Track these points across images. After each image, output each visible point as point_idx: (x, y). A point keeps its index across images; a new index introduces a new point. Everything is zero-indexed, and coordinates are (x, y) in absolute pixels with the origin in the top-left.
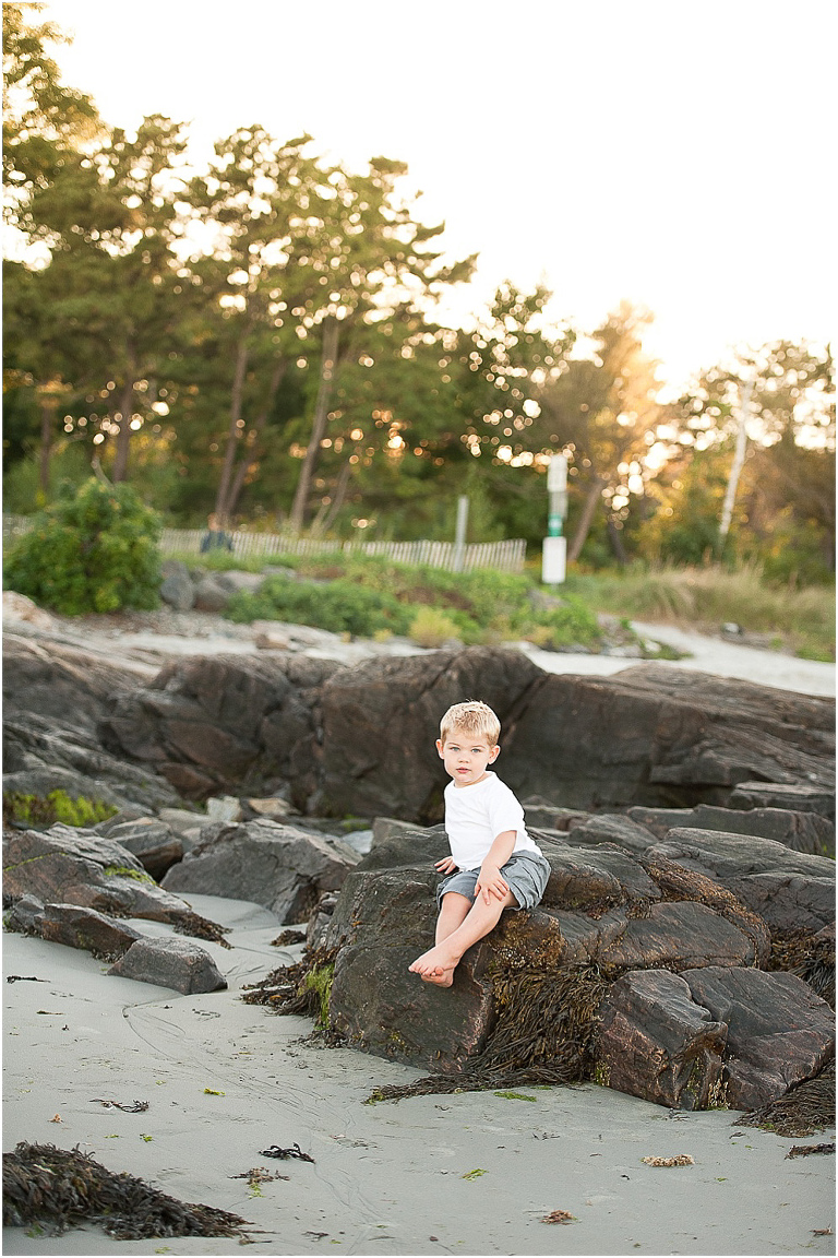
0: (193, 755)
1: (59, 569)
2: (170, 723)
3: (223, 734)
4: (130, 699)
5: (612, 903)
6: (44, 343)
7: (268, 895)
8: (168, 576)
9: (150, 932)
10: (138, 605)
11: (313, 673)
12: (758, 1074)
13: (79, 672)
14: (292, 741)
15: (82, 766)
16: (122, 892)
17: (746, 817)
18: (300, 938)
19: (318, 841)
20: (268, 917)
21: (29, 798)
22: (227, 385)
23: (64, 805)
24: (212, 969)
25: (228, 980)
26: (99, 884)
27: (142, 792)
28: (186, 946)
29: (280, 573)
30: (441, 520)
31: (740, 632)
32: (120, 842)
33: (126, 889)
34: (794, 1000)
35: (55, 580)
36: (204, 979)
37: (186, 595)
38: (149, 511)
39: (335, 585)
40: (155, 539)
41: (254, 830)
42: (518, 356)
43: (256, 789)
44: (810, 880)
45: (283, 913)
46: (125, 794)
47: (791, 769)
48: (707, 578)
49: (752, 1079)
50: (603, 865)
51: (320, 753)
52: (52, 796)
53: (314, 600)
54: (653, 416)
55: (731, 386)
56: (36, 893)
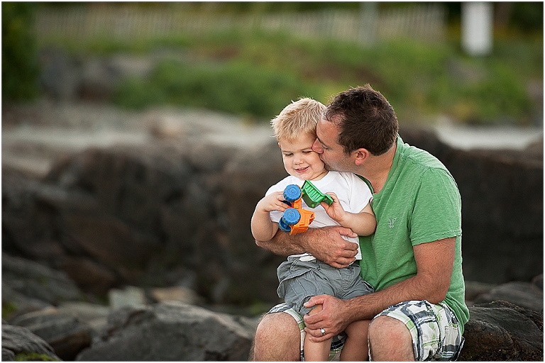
0: (92, 248)
3: (121, 226)
5: (505, 355)
14: (194, 230)
27: (41, 288)
41: (162, 311)
46: (24, 291)
50: (496, 321)
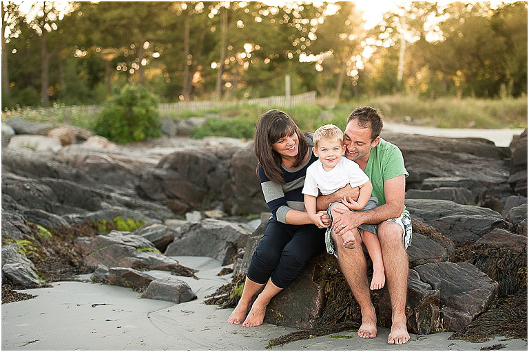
0: (178, 195)
1: (117, 125)
2: (167, 182)
3: (190, 184)
4: (148, 174)
6: (103, 32)
7: (214, 253)
8: (164, 123)
9: (158, 276)
10: (153, 136)
11: (228, 153)
12: (458, 313)
13: (127, 166)
14: (221, 184)
15: (128, 205)
16: (146, 259)
17: (431, 193)
18: (231, 271)
19: (235, 226)
20: (215, 263)
21: (105, 222)
22: (182, 41)
23: (121, 223)
24: (189, 290)
25: (197, 295)
26: (134, 256)
27: (156, 213)
28: (175, 280)
29: (212, 116)
30: (279, 88)
31: (412, 120)
32: (144, 237)
33: (147, 257)
34: (471, 275)
35: (116, 130)
36: (185, 295)
37: (173, 130)
38: (153, 95)
39: (237, 119)
40: (156, 107)
41: (205, 224)
42: (305, 14)
43: (208, 207)
44: (470, 217)
45: (222, 260)
46: (149, 215)
47: (447, 171)
48: (396, 99)
49: (455, 315)
51: (234, 188)
52: (115, 220)
53: (228, 126)
54: (364, 35)
55: (396, 19)
56: (105, 264)
